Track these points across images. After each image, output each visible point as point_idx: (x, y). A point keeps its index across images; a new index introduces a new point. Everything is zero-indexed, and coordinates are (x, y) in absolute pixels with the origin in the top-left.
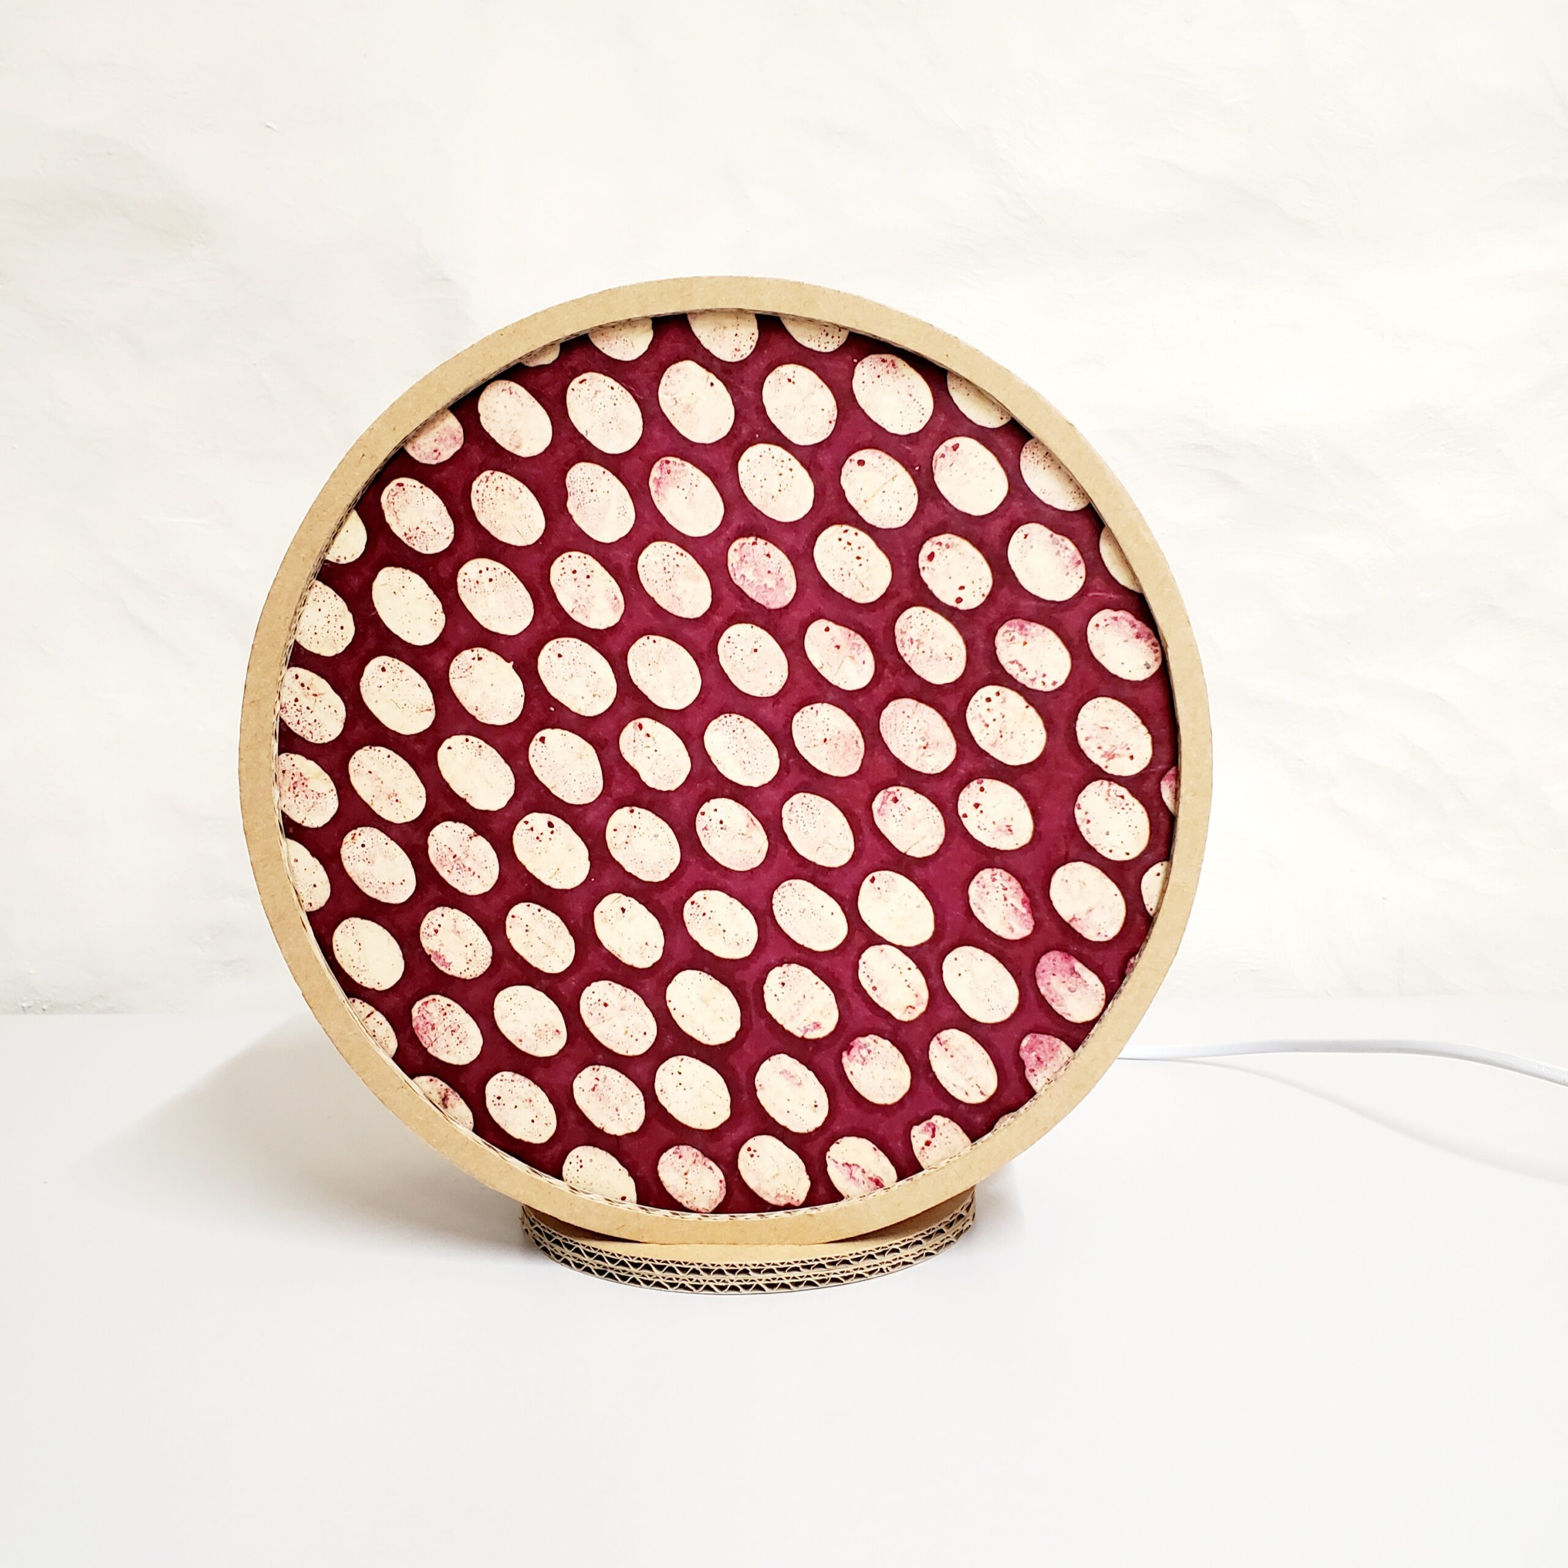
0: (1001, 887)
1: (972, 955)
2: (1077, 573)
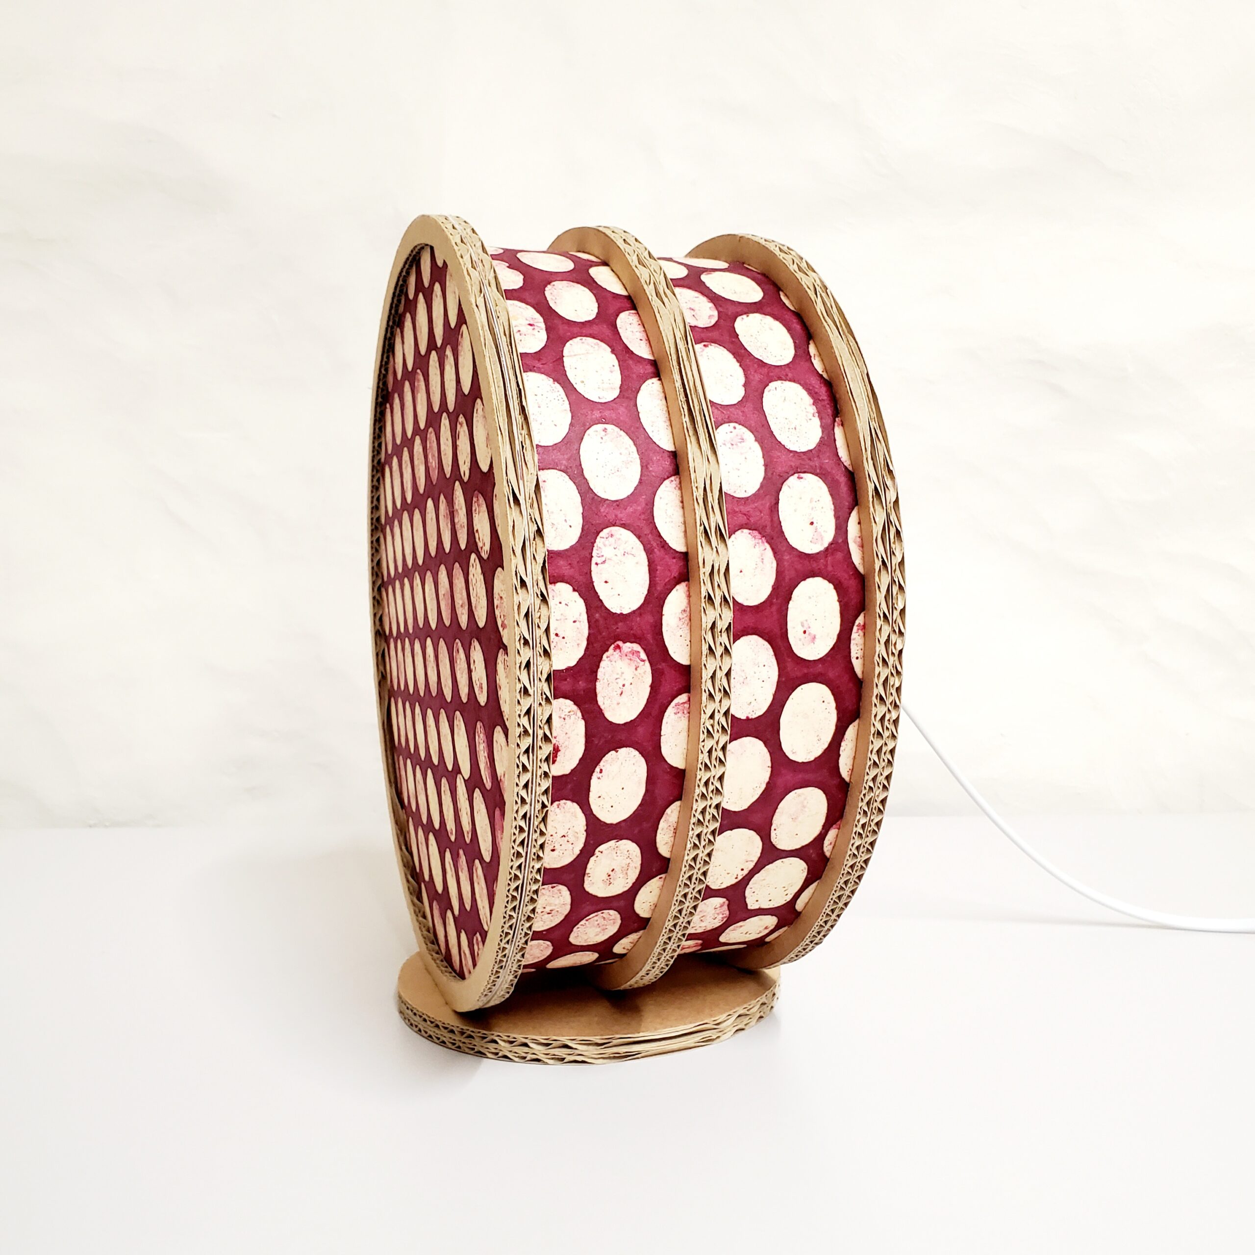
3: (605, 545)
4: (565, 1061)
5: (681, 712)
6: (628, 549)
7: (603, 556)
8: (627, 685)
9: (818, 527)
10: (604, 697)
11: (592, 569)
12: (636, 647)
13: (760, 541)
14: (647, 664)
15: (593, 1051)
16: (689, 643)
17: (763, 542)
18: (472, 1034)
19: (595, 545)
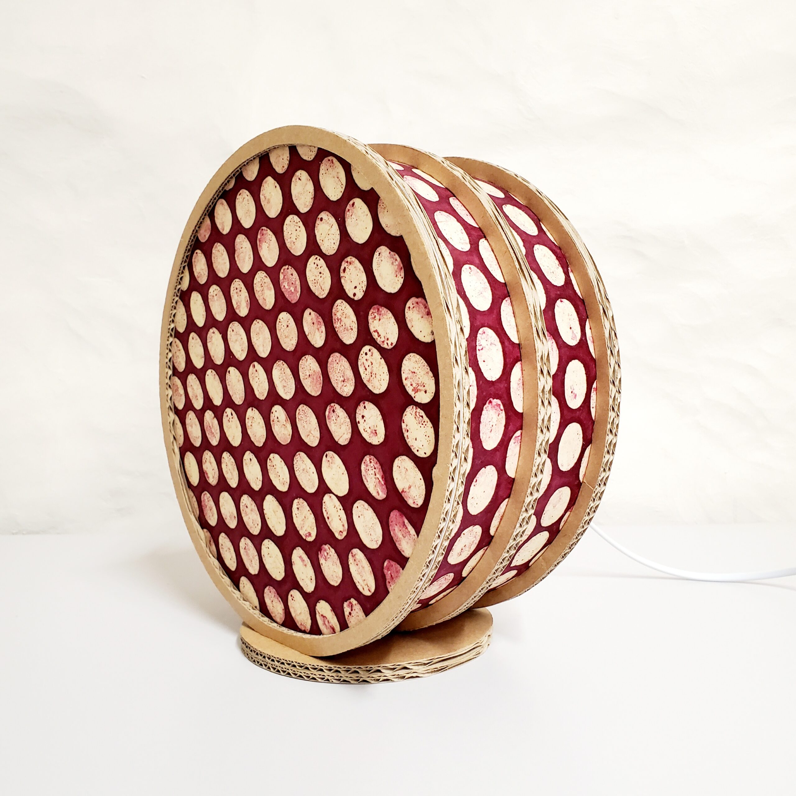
0: (373, 467)
1: (364, 506)
2: (400, 275)
3: (482, 339)
4: (406, 678)
5: (517, 442)
6: (493, 341)
7: (481, 345)
8: (494, 425)
9: (574, 330)
10: (483, 433)
11: (477, 353)
12: (499, 402)
13: (550, 338)
14: (503, 412)
15: (421, 669)
16: (522, 399)
17: (551, 339)
18: (339, 669)
19: (477, 338)
